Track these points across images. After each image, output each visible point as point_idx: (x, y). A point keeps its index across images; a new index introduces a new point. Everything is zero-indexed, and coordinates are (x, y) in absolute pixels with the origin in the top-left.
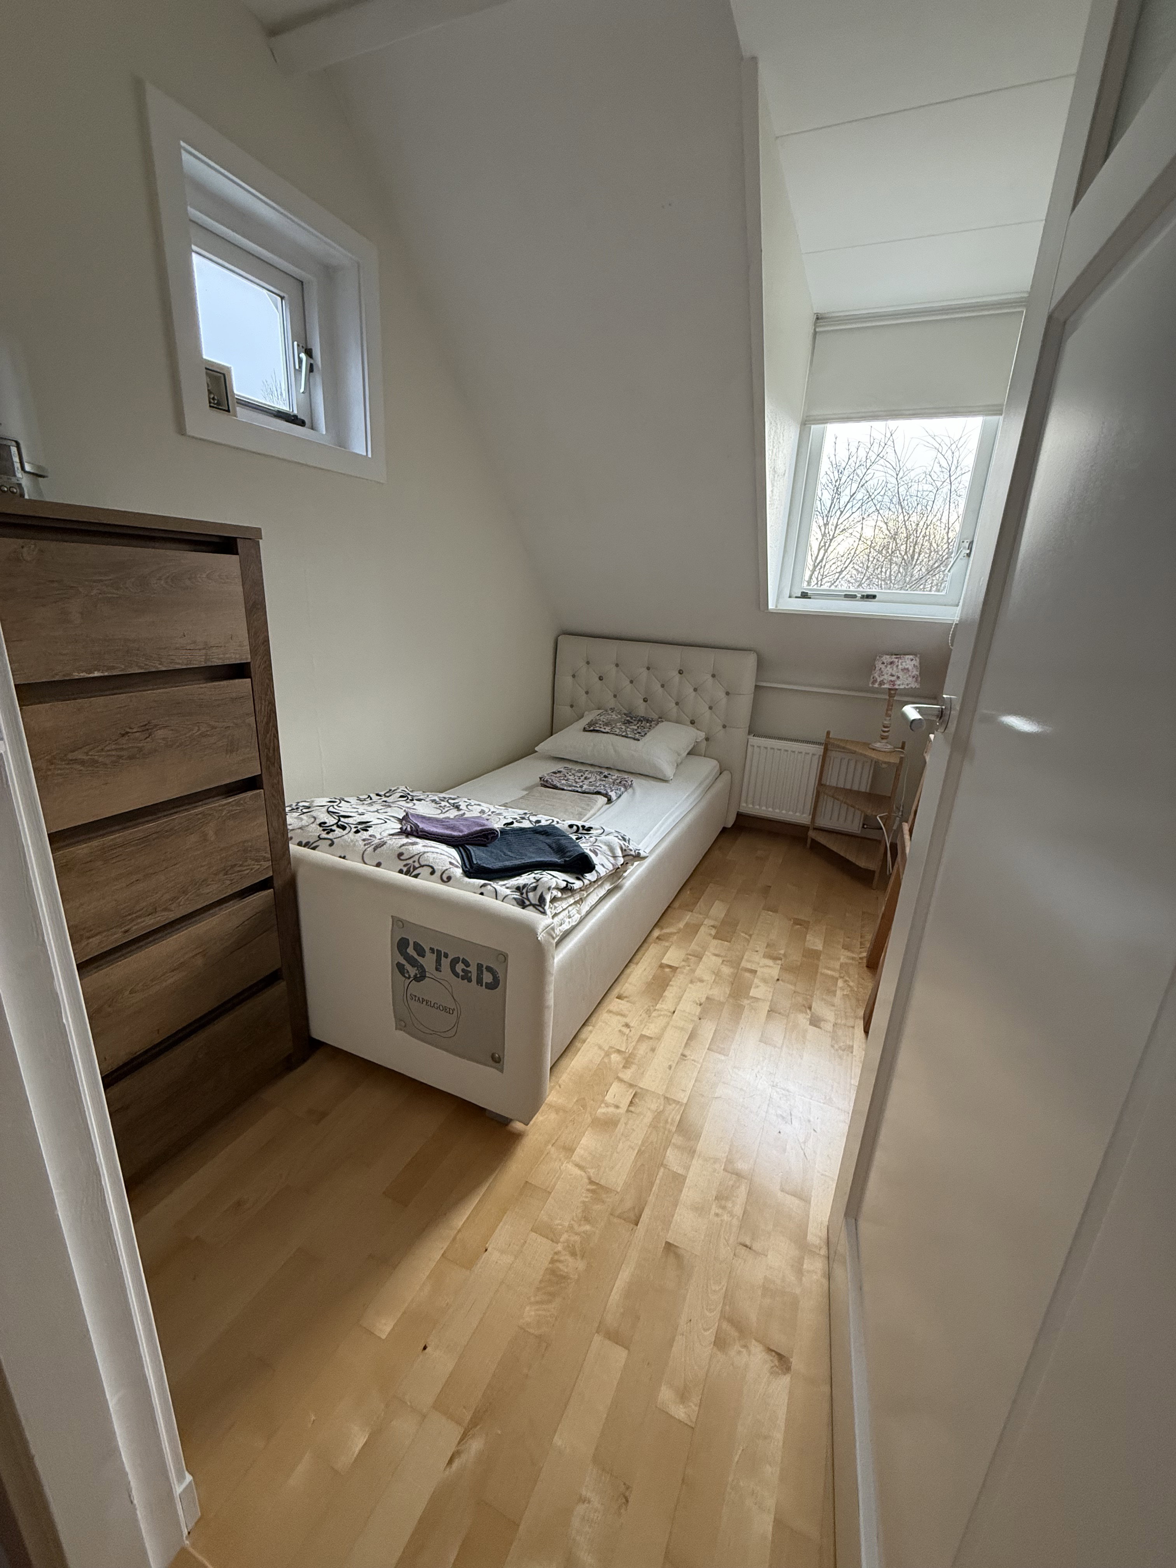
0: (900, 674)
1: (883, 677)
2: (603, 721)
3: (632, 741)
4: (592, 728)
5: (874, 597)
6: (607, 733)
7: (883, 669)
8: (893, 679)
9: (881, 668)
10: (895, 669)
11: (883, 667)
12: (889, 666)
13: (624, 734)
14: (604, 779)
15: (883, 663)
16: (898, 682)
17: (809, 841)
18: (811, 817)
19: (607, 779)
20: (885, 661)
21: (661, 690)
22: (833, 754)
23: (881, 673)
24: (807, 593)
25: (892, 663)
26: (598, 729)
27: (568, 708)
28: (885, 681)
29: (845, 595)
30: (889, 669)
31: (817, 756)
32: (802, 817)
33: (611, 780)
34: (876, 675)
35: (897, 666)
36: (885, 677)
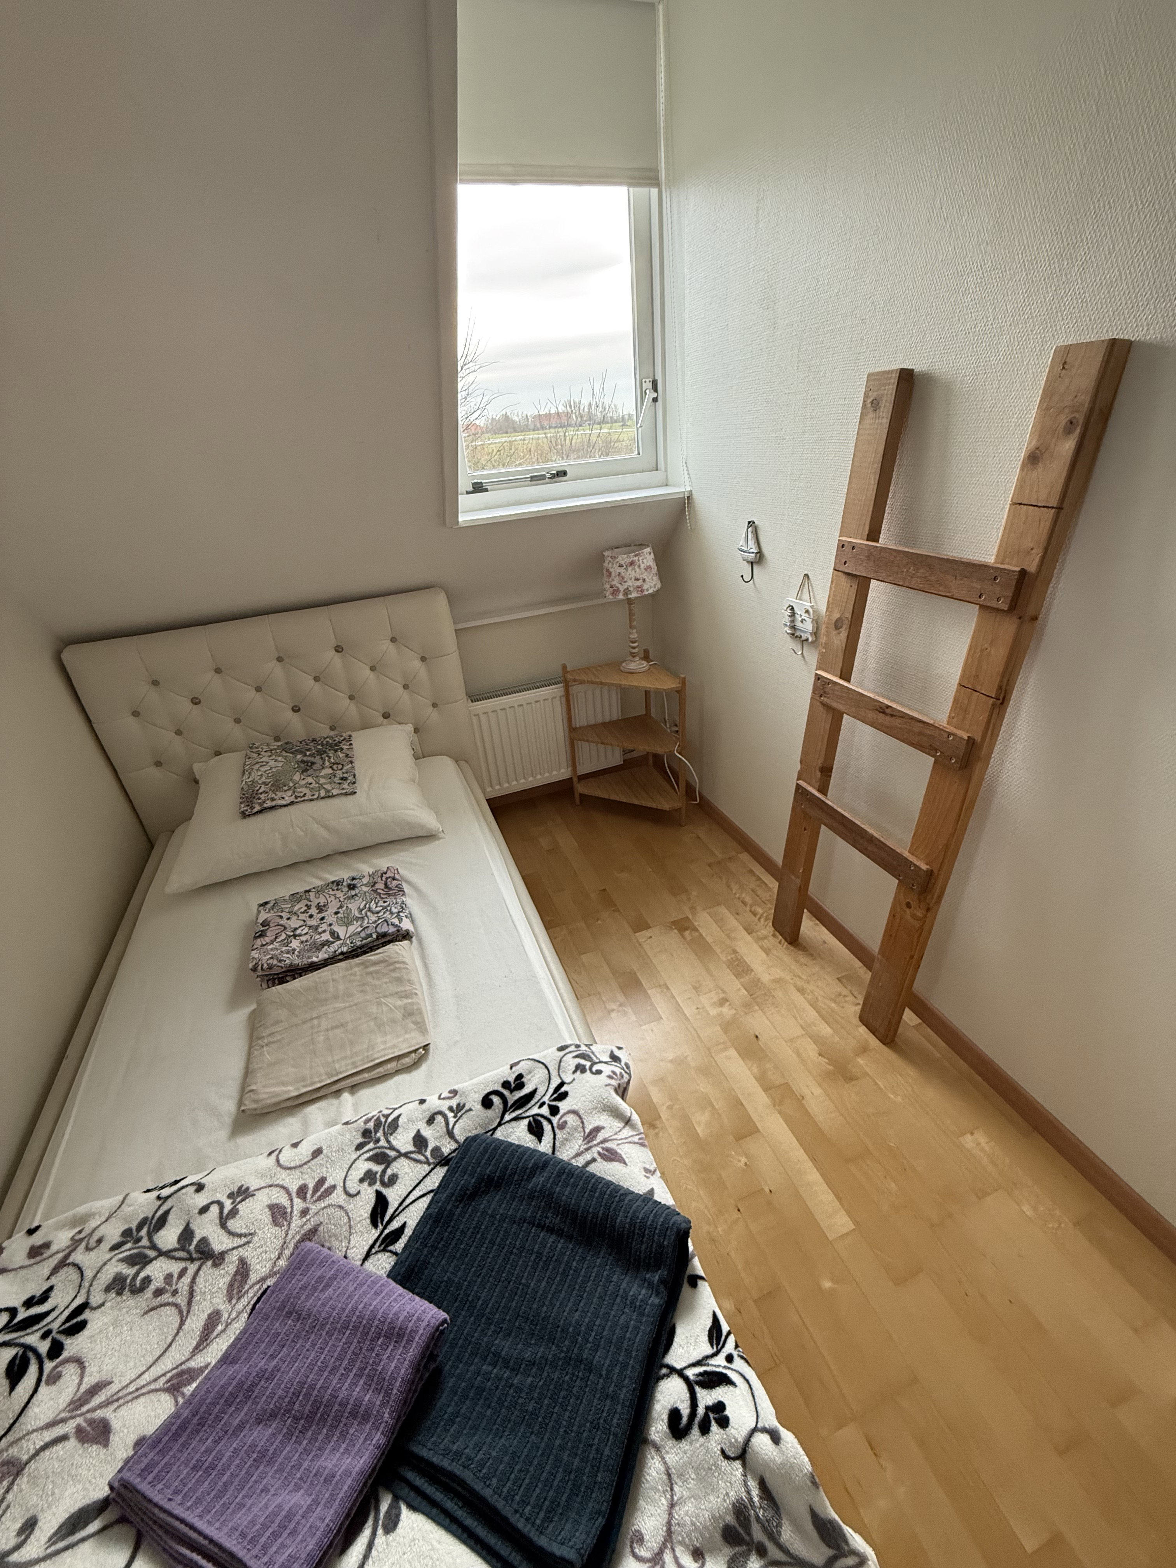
0: (645, 576)
1: (627, 584)
2: (265, 784)
3: (344, 799)
4: (257, 808)
5: (565, 473)
6: (292, 803)
7: (623, 574)
8: (639, 583)
9: (620, 573)
10: (638, 570)
11: (622, 570)
12: (630, 569)
13: (323, 793)
14: (353, 893)
15: (621, 566)
16: (645, 587)
17: (577, 797)
18: (570, 769)
19: (357, 891)
20: (623, 563)
21: (317, 687)
22: (575, 689)
23: (623, 580)
24: (481, 483)
25: (632, 563)
26: (269, 804)
27: (153, 771)
28: (631, 589)
29: (532, 477)
30: (631, 573)
31: (558, 699)
32: (562, 773)
33: (365, 889)
34: (616, 583)
35: (639, 566)
36: (630, 583)
